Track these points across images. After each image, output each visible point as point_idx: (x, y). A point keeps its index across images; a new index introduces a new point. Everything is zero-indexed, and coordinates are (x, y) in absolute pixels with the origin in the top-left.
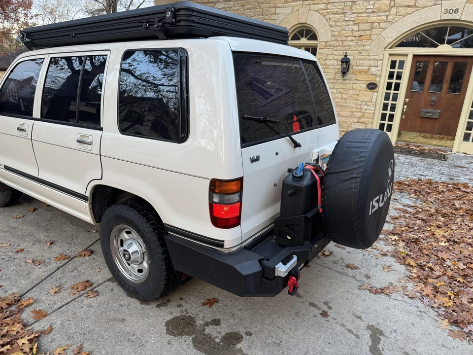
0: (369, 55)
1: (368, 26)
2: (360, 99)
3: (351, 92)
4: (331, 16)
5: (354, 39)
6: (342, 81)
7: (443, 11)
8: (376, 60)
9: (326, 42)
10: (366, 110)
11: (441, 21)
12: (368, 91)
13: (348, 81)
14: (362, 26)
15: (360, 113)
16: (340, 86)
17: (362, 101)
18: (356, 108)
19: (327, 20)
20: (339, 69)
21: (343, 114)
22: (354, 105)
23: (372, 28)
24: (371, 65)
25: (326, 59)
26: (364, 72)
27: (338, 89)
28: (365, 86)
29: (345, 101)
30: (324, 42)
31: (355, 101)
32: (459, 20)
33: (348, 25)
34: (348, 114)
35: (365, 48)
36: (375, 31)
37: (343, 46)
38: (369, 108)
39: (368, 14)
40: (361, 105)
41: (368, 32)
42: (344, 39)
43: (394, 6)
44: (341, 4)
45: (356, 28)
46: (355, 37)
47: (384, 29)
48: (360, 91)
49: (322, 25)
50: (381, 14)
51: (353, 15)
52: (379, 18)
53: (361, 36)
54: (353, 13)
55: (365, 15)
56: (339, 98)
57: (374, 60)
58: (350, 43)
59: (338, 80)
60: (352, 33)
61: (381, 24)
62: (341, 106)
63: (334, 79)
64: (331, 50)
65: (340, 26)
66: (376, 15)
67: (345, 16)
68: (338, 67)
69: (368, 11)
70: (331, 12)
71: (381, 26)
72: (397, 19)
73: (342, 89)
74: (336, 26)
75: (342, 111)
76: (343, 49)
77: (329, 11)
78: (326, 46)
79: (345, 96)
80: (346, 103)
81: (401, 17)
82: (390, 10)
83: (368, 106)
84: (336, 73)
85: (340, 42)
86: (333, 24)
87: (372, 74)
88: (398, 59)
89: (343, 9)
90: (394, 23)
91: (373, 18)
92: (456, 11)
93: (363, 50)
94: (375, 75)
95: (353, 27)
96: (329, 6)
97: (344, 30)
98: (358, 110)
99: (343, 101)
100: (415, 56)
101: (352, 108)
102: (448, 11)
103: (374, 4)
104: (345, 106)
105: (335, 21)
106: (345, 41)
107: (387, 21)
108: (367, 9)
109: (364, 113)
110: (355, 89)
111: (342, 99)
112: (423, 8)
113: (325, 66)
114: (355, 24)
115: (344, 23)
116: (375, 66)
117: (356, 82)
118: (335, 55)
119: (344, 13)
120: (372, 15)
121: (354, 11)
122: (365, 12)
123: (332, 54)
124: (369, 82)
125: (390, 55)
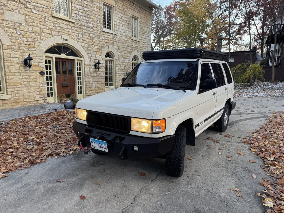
0: (36, 56)
1: (32, 40)
2: (37, 81)
3: (32, 77)
4: (7, 29)
5: (26, 46)
6: (25, 71)
7: (63, 39)
8: (41, 59)
9: (8, 45)
10: (42, 87)
11: (62, 43)
12: (40, 76)
13: (28, 71)
14: (29, 39)
15: (40, 89)
16: (24, 74)
17: (39, 82)
18: (37, 86)
19: (4, 31)
20: (21, 64)
21: (30, 91)
22: (35, 85)
23: (34, 42)
24: (39, 62)
25: (11, 57)
26: (36, 66)
27: (24, 76)
28: (38, 74)
29: (30, 83)
30: (6, 45)
31: (35, 82)
32: (68, 44)
33: (20, 37)
34: (33, 90)
35: (33, 52)
36: (36, 43)
37: (19, 49)
38: (43, 85)
39: (30, 33)
40: (39, 84)
41: (33, 44)
42: (19, 45)
43: (42, 32)
44: (12, 23)
45: (25, 40)
46: (26, 45)
47: (41, 43)
48: (36, 76)
49: (2, 33)
50: (37, 34)
51: (21, 32)
52: (37, 36)
53: (29, 45)
54: (21, 30)
55: (29, 33)
56: (26, 82)
57: (39, 59)
58: (24, 48)
59: (22, 70)
60: (24, 42)
61: (39, 40)
62: (28, 86)
63: (19, 70)
64: (13, 51)
65: (15, 37)
66: (34, 34)
67: (16, 31)
68: (20, 62)
69: (30, 31)
70: (6, 26)
71: (39, 41)
72: (45, 39)
73: (26, 76)
74: (12, 36)
75: (29, 89)
76: (20, 51)
77: (5, 25)
78: (8, 48)
79: (29, 80)
80: (30, 84)
81: (47, 38)
82: (41, 34)
83: (43, 84)
84: (20, 66)
85: (18, 47)
86: (10, 34)
87: (41, 67)
88: (48, 59)
89: (14, 26)
90: (44, 40)
91: (33, 36)
92: (67, 40)
93: (32, 53)
94: (42, 67)
95: (24, 39)
96: (4, 22)
97: (18, 39)
98: (38, 87)
99: (28, 83)
100: (56, 58)
101: (35, 86)
102: (64, 40)
103: (32, 28)
104: (30, 86)
105: (10, 33)
106: (20, 46)
107: (41, 39)
108: (29, 30)
109: (41, 89)
110: (33, 76)
111: (28, 82)
112: (55, 36)
113: (11, 62)
114: (24, 37)
115: (17, 35)
116: (41, 63)
117: (33, 71)
118: (16, 55)
119: (16, 29)
120: (32, 34)
121: (22, 29)
122: (28, 32)
123: (14, 54)
124: (40, 71)
125: (45, 57)
